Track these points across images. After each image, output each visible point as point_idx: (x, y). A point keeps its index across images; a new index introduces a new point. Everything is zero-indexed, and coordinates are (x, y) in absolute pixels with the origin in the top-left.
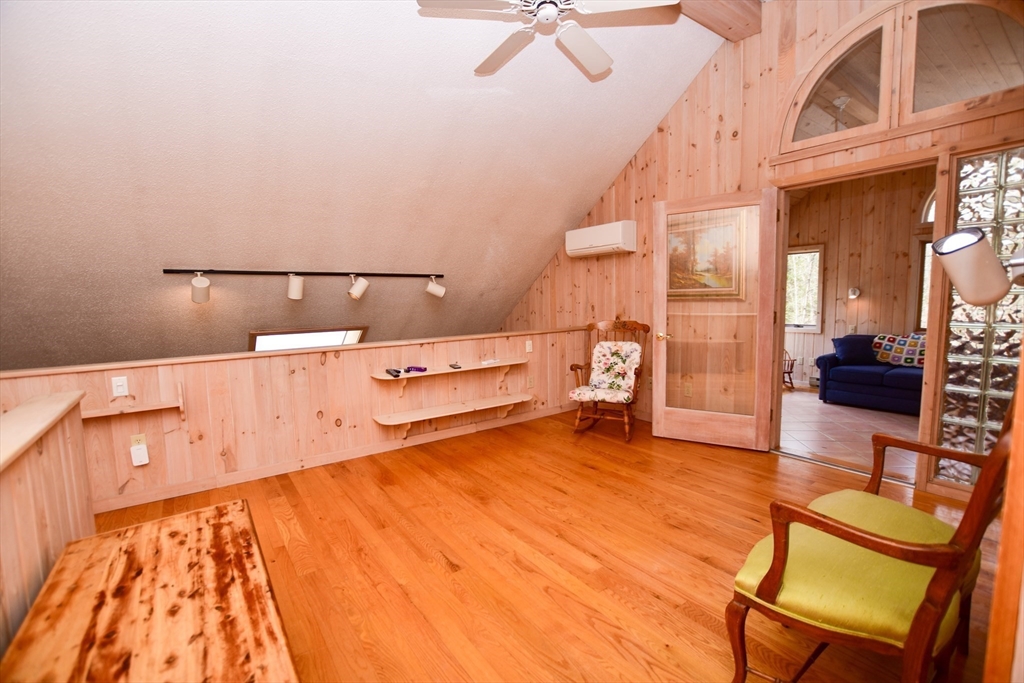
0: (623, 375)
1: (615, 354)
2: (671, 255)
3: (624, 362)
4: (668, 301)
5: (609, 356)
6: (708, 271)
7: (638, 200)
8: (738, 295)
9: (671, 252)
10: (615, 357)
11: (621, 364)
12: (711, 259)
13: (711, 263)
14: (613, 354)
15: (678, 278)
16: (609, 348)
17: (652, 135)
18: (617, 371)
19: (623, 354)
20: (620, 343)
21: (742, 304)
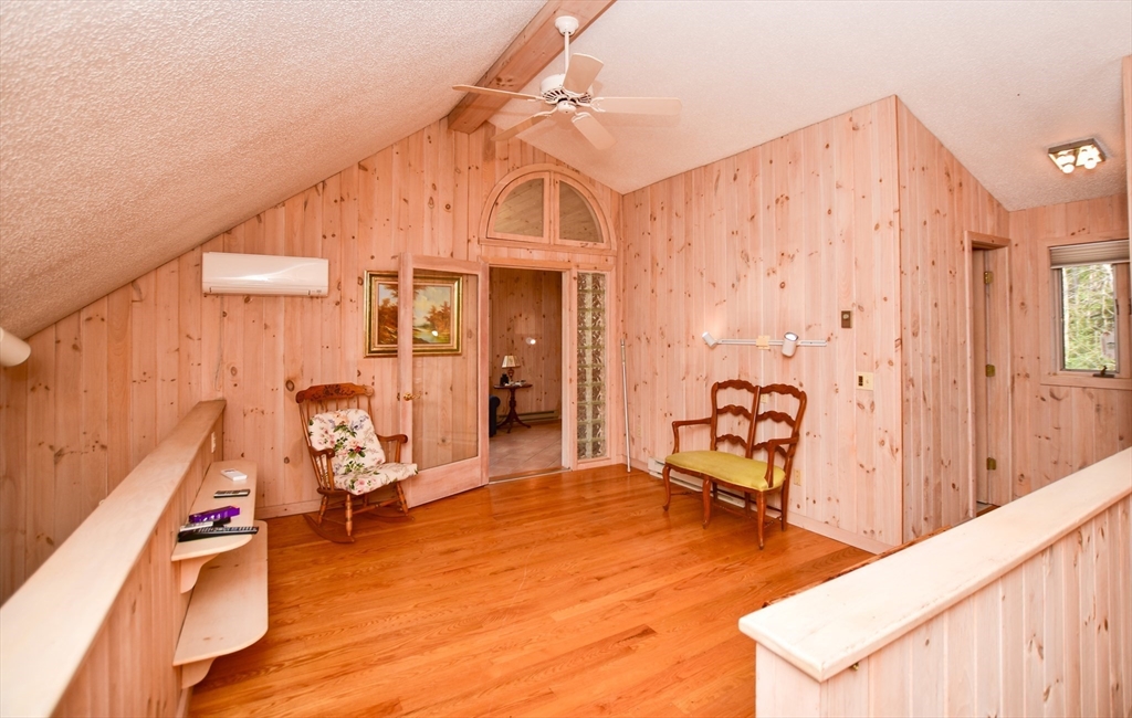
0: (359, 451)
1: (342, 426)
2: (383, 307)
3: (353, 434)
4: (414, 356)
5: (331, 432)
6: (425, 327)
7: (329, 236)
8: (458, 350)
9: (381, 304)
10: (340, 431)
11: (351, 438)
12: (429, 316)
13: (428, 320)
14: (337, 429)
15: (390, 332)
16: (331, 421)
17: (351, 168)
18: (348, 448)
19: (349, 426)
20: (343, 413)
21: (458, 358)
